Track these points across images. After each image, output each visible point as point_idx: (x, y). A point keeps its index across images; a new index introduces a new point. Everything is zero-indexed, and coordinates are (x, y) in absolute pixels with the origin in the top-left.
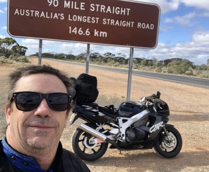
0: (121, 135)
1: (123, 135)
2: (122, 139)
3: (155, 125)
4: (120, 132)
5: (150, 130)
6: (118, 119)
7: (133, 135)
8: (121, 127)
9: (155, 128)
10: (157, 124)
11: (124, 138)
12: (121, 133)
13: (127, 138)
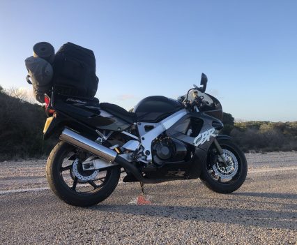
0: (144, 152)
1: (148, 152)
2: (146, 160)
3: (203, 134)
4: (142, 147)
5: (195, 142)
6: (136, 126)
7: (165, 151)
8: (143, 139)
9: (202, 139)
10: (206, 132)
11: (150, 157)
12: (144, 148)
13: (155, 157)
